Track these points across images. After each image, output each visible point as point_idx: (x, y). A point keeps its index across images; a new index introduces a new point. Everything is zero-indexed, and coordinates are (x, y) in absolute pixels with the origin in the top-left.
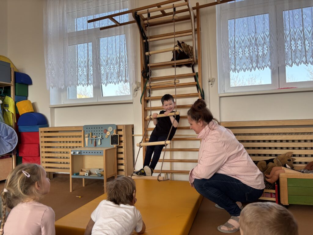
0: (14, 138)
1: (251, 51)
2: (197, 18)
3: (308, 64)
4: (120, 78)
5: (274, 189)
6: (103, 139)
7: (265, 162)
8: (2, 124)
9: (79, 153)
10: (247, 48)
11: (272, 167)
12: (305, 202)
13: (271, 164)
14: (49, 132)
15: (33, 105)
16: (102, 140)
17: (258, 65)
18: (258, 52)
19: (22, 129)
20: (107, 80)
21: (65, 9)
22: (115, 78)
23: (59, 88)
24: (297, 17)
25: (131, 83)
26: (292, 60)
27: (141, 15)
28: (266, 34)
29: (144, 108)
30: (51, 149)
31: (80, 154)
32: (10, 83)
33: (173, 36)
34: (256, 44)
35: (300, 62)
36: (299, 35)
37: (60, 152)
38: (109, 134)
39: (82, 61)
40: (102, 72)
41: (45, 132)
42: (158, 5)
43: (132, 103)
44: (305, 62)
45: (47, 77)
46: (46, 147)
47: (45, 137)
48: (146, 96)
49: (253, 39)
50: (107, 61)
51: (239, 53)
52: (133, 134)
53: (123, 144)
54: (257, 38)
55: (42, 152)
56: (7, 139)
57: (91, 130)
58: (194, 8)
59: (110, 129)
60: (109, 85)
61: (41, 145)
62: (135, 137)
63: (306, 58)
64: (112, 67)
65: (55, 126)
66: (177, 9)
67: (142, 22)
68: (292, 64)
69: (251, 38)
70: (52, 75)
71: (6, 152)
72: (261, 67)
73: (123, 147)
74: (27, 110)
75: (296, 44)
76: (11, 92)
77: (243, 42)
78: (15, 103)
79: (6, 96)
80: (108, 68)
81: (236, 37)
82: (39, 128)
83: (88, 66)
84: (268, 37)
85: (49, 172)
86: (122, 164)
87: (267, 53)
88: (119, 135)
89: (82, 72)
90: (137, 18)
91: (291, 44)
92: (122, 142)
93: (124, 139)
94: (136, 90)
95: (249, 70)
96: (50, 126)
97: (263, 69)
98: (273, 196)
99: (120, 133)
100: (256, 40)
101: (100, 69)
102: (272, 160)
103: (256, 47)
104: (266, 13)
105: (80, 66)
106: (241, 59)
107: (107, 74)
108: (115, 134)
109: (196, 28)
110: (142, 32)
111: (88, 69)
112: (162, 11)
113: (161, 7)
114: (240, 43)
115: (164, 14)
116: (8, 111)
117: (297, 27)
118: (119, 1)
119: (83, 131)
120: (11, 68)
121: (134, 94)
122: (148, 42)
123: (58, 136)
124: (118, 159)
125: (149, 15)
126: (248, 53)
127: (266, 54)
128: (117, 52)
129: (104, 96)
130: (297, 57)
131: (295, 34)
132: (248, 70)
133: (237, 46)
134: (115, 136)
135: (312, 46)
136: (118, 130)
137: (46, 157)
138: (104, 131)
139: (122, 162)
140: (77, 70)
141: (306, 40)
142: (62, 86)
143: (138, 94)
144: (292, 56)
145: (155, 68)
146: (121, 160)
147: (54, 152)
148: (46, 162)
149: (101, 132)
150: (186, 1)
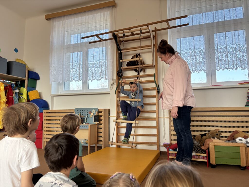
1: (191, 60)
2: (155, 37)
3: (230, 69)
4: (102, 76)
5: (205, 153)
6: (88, 118)
7: (201, 135)
11: (206, 139)
12: (227, 163)
13: (204, 137)
14: (49, 113)
15: (40, 94)
17: (196, 69)
18: (196, 61)
20: (92, 77)
21: (66, 29)
22: (98, 76)
23: (58, 82)
24: (222, 38)
25: (109, 79)
26: (219, 67)
27: (118, 34)
28: (201, 49)
29: (118, 97)
30: (51, 125)
32: (25, 78)
33: (139, 49)
34: (195, 56)
35: (224, 68)
36: (224, 50)
37: (57, 127)
38: (92, 115)
39: (76, 64)
40: (90, 72)
41: (47, 113)
42: (129, 29)
43: (109, 94)
44: (227, 68)
45: (50, 75)
46: (47, 124)
47: (47, 116)
50: (93, 64)
52: (109, 115)
53: (102, 122)
55: (44, 127)
57: (80, 111)
58: (153, 31)
59: (93, 111)
60: (94, 81)
61: (44, 122)
62: (111, 118)
63: (229, 65)
64: (96, 68)
65: (54, 109)
66: (142, 31)
67: (118, 39)
68: (219, 69)
69: (192, 51)
70: (54, 73)
72: (199, 71)
73: (102, 124)
74: (35, 98)
75: (222, 56)
76: (25, 84)
77: (186, 53)
78: (28, 92)
79: (22, 87)
80: (94, 70)
81: (181, 50)
82: (43, 110)
83: (80, 68)
84: (202, 51)
86: (101, 137)
87: (202, 62)
88: (100, 116)
89: (75, 72)
90: (115, 37)
91: (218, 56)
92: (101, 120)
93: (103, 118)
94: (112, 85)
96: (50, 109)
98: (205, 158)
99: (100, 114)
100: (195, 53)
101: (88, 70)
102: (205, 135)
103: (194, 57)
104: (201, 35)
105: (74, 68)
107: (93, 73)
108: (97, 114)
109: (154, 43)
110: (118, 46)
111: (80, 69)
112: (132, 33)
114: (184, 54)
115: (133, 34)
116: (22, 97)
117: (222, 45)
118: (103, 25)
119: (74, 112)
120: (26, 68)
121: (111, 87)
122: (122, 53)
123: (56, 116)
124: (99, 132)
126: (190, 61)
128: (100, 59)
129: (89, 89)
130: (222, 65)
131: (221, 49)
133: (182, 56)
134: (96, 116)
135: (233, 57)
136: (99, 112)
137: (47, 131)
138: (89, 113)
139: (101, 135)
140: (72, 70)
141: (229, 53)
142: (61, 81)
143: (113, 87)
144: (219, 64)
145: (126, 70)
146: (101, 134)
147: (52, 127)
148: (47, 135)
149: (87, 113)
150: (148, 26)
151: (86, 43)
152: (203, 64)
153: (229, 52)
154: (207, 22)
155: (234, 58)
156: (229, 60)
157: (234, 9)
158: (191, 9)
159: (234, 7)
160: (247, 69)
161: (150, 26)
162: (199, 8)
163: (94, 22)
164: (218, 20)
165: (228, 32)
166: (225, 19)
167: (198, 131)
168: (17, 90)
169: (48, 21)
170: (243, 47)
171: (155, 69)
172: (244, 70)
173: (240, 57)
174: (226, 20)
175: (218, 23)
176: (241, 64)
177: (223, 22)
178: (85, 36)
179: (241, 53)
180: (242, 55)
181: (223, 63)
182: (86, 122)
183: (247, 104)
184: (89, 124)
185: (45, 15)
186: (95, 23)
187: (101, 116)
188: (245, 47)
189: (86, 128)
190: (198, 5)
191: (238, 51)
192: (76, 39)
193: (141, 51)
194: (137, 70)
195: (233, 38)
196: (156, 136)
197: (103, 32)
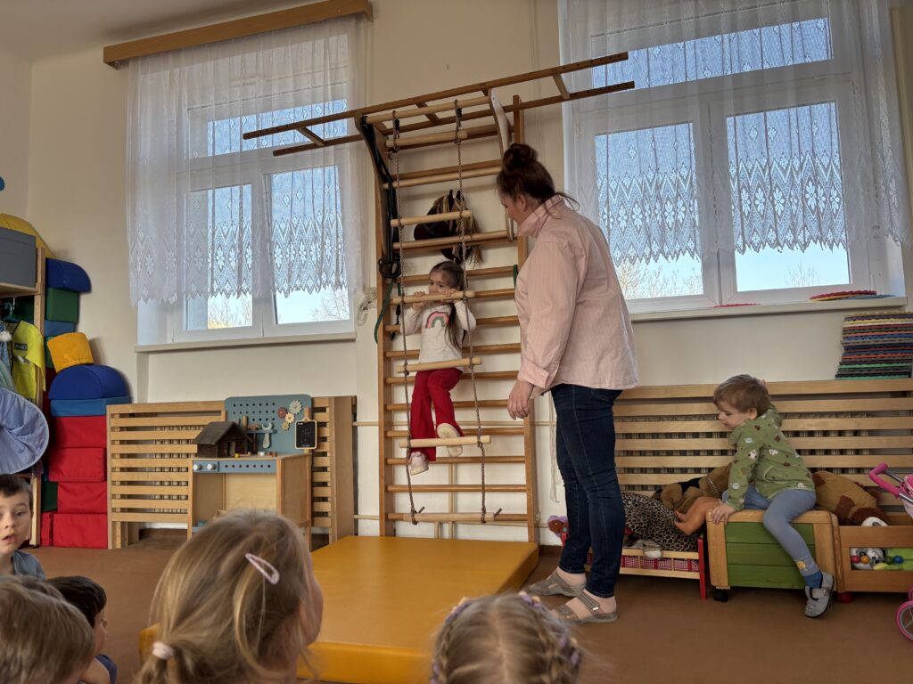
0: (38, 431)
1: (646, 214)
2: (515, 131)
3: (782, 247)
4: (324, 275)
5: (694, 549)
6: (275, 432)
7: (680, 486)
8: (10, 395)
9: (214, 468)
10: (639, 206)
11: (695, 498)
12: (768, 581)
13: (692, 491)
14: (132, 415)
15: (93, 346)
16: (273, 435)
17: (665, 247)
18: (664, 217)
19: (60, 408)
20: (289, 281)
21: (185, 100)
22: (310, 276)
23: (163, 301)
24: (753, 134)
25: (353, 290)
26: (743, 238)
27: (380, 122)
28: (681, 176)
29: (385, 354)
30: (139, 460)
31: (216, 470)
32: (35, 286)
33: (457, 175)
35: (762, 243)
36: (759, 177)
37: (162, 469)
38: (290, 421)
39: (226, 232)
40: (278, 261)
41: (122, 416)
42: (419, 101)
43: (353, 340)
44: (773, 242)
45: (132, 273)
46: (122, 456)
47: (122, 429)
48: (389, 324)
49: (651, 187)
50: (291, 233)
51: (619, 219)
52: (355, 420)
53: (327, 447)
54: (662, 182)
55: (113, 469)
56: (22, 433)
57: (244, 409)
58: (506, 109)
59: (295, 407)
60: (294, 294)
61: (111, 449)
62: (360, 429)
63: (776, 232)
64: (302, 248)
65: (149, 402)
66: (465, 111)
67: (378, 139)
68: (744, 247)
69: (647, 182)
70: (146, 267)
71: (17, 468)
72: (673, 253)
73: (328, 454)
74: (74, 359)
75: (752, 199)
76: (35, 311)
77: (628, 192)
78: (45, 339)
79: (22, 321)
80: (294, 252)
82: (108, 407)
83: (240, 246)
84: (685, 181)
85: (130, 523)
86: (325, 499)
87: (683, 220)
89: (224, 261)
90: (367, 131)
91: (740, 200)
92: (325, 439)
93: (331, 433)
94: (364, 308)
95: (644, 260)
96: (135, 400)
97: (675, 258)
98: (695, 566)
99: (320, 417)
100: (658, 187)
101: (271, 254)
102: (695, 483)
103: (658, 205)
104: (680, 123)
105: (220, 245)
106: (623, 233)
107: (291, 265)
108: (306, 419)
110: (379, 164)
111: (241, 252)
112: (431, 116)
113: (426, 106)
114: (622, 194)
115: (434, 121)
116: (26, 361)
117: (752, 158)
118: (322, 84)
119: (223, 413)
120: (37, 250)
121: (358, 318)
122: (394, 190)
123: (156, 427)
124: (316, 484)
125: (397, 123)
126: (642, 219)
127: (681, 221)
128: (316, 212)
129: (280, 322)
130: (755, 230)
131: (750, 177)
132: (641, 260)
133: (614, 201)
134: (306, 424)
135: (791, 203)
136: (315, 410)
137: (123, 483)
138: (279, 412)
139: (326, 492)
140: (212, 256)
141: (777, 190)
142: (172, 295)
143: (368, 317)
144: (742, 228)
145: (413, 252)
146: (322, 488)
147: (145, 468)
148: (123, 497)
149: (270, 416)
150: (486, 92)
151: (262, 152)
152: (687, 229)
153: (777, 186)
154: (701, 77)
155: (794, 207)
156: (779, 213)
157: (796, 25)
158: (643, 27)
159: (795, 20)
160: (841, 244)
161: (494, 92)
162: (671, 22)
163: (291, 74)
164: (741, 68)
165: (777, 111)
166: (763, 63)
167: (671, 471)
168: (4, 332)
169: (117, 68)
170: (828, 166)
171: (516, 248)
172: (831, 248)
173: (817, 201)
174: (766, 66)
175: (738, 77)
176: (820, 229)
177: (758, 75)
178: (258, 126)
179: (821, 187)
180: (824, 195)
181: (757, 224)
182: (270, 446)
183: (840, 369)
184: (276, 455)
185: (106, 50)
186: (295, 76)
187: (322, 425)
188: (835, 165)
189: (265, 469)
190: (667, 14)
191: (810, 179)
192: (225, 138)
193: (465, 183)
194: (453, 252)
195: (794, 132)
196: (524, 491)
197: (327, 114)
